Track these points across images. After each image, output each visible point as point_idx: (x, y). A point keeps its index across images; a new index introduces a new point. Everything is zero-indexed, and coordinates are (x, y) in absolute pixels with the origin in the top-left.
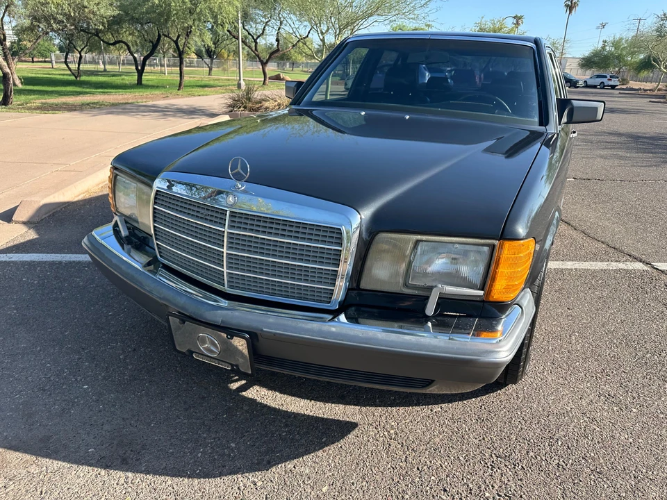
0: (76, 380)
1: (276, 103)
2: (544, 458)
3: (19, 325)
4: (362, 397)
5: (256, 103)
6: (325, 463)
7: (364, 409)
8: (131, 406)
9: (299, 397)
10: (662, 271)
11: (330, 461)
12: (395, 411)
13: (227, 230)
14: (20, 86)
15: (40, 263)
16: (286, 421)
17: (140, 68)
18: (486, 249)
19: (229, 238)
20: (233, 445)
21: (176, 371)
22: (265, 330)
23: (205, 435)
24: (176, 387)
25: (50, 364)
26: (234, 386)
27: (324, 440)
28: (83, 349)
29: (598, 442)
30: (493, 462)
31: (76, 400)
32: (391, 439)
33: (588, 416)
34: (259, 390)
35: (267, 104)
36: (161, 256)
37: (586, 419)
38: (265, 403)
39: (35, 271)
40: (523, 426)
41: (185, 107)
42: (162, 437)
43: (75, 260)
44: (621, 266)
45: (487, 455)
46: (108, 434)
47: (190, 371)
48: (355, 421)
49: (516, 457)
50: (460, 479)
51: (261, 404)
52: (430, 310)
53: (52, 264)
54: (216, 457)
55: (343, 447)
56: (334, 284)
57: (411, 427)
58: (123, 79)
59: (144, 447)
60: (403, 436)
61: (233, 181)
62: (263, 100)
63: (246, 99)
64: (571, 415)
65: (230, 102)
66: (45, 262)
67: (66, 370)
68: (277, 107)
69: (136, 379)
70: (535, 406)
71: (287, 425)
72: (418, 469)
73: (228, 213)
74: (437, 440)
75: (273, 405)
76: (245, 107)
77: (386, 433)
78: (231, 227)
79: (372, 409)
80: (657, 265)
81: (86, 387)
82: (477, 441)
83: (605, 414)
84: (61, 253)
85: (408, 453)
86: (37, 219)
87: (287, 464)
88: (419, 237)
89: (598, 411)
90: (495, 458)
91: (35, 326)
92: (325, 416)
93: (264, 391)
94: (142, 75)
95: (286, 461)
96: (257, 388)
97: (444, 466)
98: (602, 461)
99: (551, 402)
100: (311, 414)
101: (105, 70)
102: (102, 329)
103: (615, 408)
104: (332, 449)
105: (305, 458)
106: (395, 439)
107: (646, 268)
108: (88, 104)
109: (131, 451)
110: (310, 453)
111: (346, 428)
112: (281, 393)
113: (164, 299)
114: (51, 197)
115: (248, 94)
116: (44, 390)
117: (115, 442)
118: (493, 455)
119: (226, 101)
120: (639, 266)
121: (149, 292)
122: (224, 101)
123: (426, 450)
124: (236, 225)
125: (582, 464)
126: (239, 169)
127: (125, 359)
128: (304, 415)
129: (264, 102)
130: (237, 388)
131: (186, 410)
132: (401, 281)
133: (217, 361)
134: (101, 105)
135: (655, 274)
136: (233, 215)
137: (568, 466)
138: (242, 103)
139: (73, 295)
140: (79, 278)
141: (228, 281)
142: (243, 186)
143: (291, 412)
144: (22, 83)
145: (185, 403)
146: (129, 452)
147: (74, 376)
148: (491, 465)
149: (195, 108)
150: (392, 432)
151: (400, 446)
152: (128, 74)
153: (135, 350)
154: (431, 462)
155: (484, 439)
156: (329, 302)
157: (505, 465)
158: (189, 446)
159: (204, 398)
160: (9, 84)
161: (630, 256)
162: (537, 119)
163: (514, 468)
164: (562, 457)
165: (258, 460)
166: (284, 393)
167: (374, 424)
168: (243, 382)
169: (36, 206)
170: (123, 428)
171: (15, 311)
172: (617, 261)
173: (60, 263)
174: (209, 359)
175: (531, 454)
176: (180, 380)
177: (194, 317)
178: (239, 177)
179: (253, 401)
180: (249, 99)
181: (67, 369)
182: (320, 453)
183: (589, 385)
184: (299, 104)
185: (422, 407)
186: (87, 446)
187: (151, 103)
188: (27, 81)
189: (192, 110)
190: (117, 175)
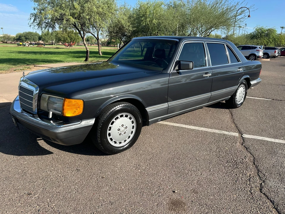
0: (9, 130)
7: (60, 151)
8: (12, 138)
9: (49, 145)
10: (243, 138)
11: (35, 158)
14: (101, 55)
16: (38, 148)
17: (142, 49)
20: (20, 150)
23: (17, 146)
24: (26, 136)
34: (42, 141)
38: (40, 144)
44: (226, 133)
48: (54, 153)
51: (38, 144)
52: (49, 116)
55: (42, 157)
56: (32, 107)
58: (138, 54)
73: (20, 86)
79: (63, 151)
80: (245, 135)
88: (49, 95)
92: (48, 150)
94: (143, 52)
95: (26, 156)
101: (134, 50)
104: (39, 156)
107: (237, 135)
110: (33, 156)
120: (234, 134)
130: (38, 139)
143: (42, 147)
144: (102, 54)
156: (33, 112)
158: (11, 148)
159: (28, 139)
160: (88, 54)
165: (21, 154)
166: (47, 143)
188: (104, 53)
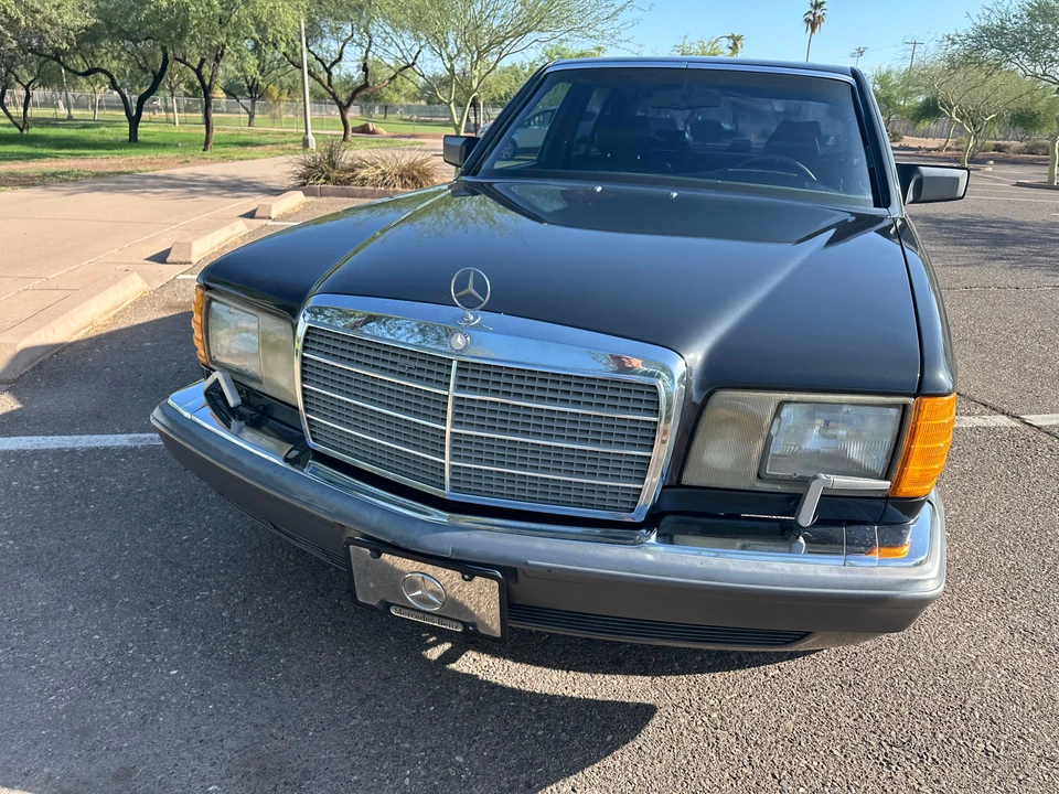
0: (154, 660)
1: (379, 171)
2: (961, 742)
3: (23, 566)
4: (650, 660)
5: (346, 171)
6: (623, 779)
7: (658, 680)
8: (265, 702)
9: (547, 666)
10: (1039, 428)
11: (630, 775)
12: (708, 679)
13: (452, 393)
15: (36, 454)
16: (538, 710)
17: (133, 114)
18: (894, 412)
19: (456, 406)
20: (459, 759)
21: (326, 633)
22: (531, 562)
23: (407, 745)
24: (333, 662)
25: (97, 634)
26: (434, 654)
27: (609, 738)
28: (152, 603)
29: (1033, 708)
30: (886, 754)
31: (163, 698)
32: (716, 729)
33: (1005, 666)
34: (478, 658)
35: (363, 173)
36: (314, 439)
37: (1003, 672)
38: (494, 680)
39: (31, 466)
40: (915, 691)
41: (223, 179)
42: (333, 755)
43: (98, 445)
44: (978, 421)
45: (874, 744)
46: (236, 755)
47: (350, 631)
48: (651, 702)
49: (919, 744)
50: (845, 788)
51: (487, 682)
52: (807, 516)
53: (59, 453)
54: (436, 783)
55: (644, 748)
56: (642, 480)
57: (741, 705)
58: (103, 133)
59: (305, 775)
60: (734, 722)
61: (460, 310)
62: (356, 166)
63: (329, 163)
64: (979, 667)
65: (301, 169)
66: (46, 452)
67: (131, 645)
68: (381, 178)
69: (260, 653)
70: (921, 656)
71: (540, 718)
72: (774, 777)
73: (454, 364)
74: (789, 724)
75: (509, 683)
76: (327, 178)
77: (705, 719)
78: (459, 387)
79: (673, 679)
80: (1030, 418)
81: (175, 672)
82: (851, 721)
83: (1029, 661)
84: (70, 435)
85: (749, 749)
86: (12, 376)
87: (559, 784)
88: (785, 396)
89: (1017, 657)
90: (888, 748)
91: (54, 568)
92: (600, 698)
93: (486, 660)
94: (137, 126)
95: (557, 780)
96: (472, 654)
97: (812, 768)
98: (1049, 740)
99: (943, 647)
100: (575, 695)
101: (70, 118)
102: (178, 566)
103: (1041, 652)
104: (625, 753)
105: (586, 772)
106: (722, 728)
107: (1014, 424)
108: (54, 175)
109: (286, 783)
110: (593, 764)
111: (640, 715)
112: (517, 662)
113: (338, 514)
114: (34, 335)
115: (330, 156)
116: (100, 684)
117: (252, 770)
118: (884, 743)
119: (295, 168)
120: (1003, 421)
121: (308, 504)
122: (289, 168)
123: (777, 742)
124: (468, 384)
125: (1022, 747)
126: (471, 289)
127: (232, 618)
128: (564, 698)
129: (358, 170)
130: (440, 658)
131: (362, 702)
132: (755, 470)
133: (436, 619)
134: (77, 176)
135: (1030, 433)
136: (463, 367)
137: (1002, 752)
138: (323, 172)
139: (111, 508)
140: (114, 476)
141: (451, 480)
142: (476, 317)
143: (541, 694)
145: (357, 689)
146: (282, 786)
147: (148, 654)
148: (884, 760)
149: (239, 180)
150: (714, 715)
151: (733, 740)
152: (110, 123)
153: (245, 600)
154: (790, 762)
155: (860, 717)
156: (632, 510)
157: (907, 759)
158: (385, 767)
159: (387, 679)
161: (985, 405)
162: (870, 197)
163: (922, 762)
164: (988, 738)
165: (509, 782)
166: (522, 662)
167: (682, 705)
168: (447, 646)
169: (10, 353)
170: (261, 743)
171: (11, 542)
172: (969, 415)
173: (73, 451)
174: (421, 615)
175: (941, 736)
176: (338, 649)
177: (402, 545)
178: (469, 302)
179: (472, 678)
180: (333, 165)
181: (132, 641)
182: (608, 761)
183: (990, 615)
184: (475, 174)
185: (749, 670)
186: (203, 780)
187: (162, 172)
189: (234, 183)
190: (211, 299)
